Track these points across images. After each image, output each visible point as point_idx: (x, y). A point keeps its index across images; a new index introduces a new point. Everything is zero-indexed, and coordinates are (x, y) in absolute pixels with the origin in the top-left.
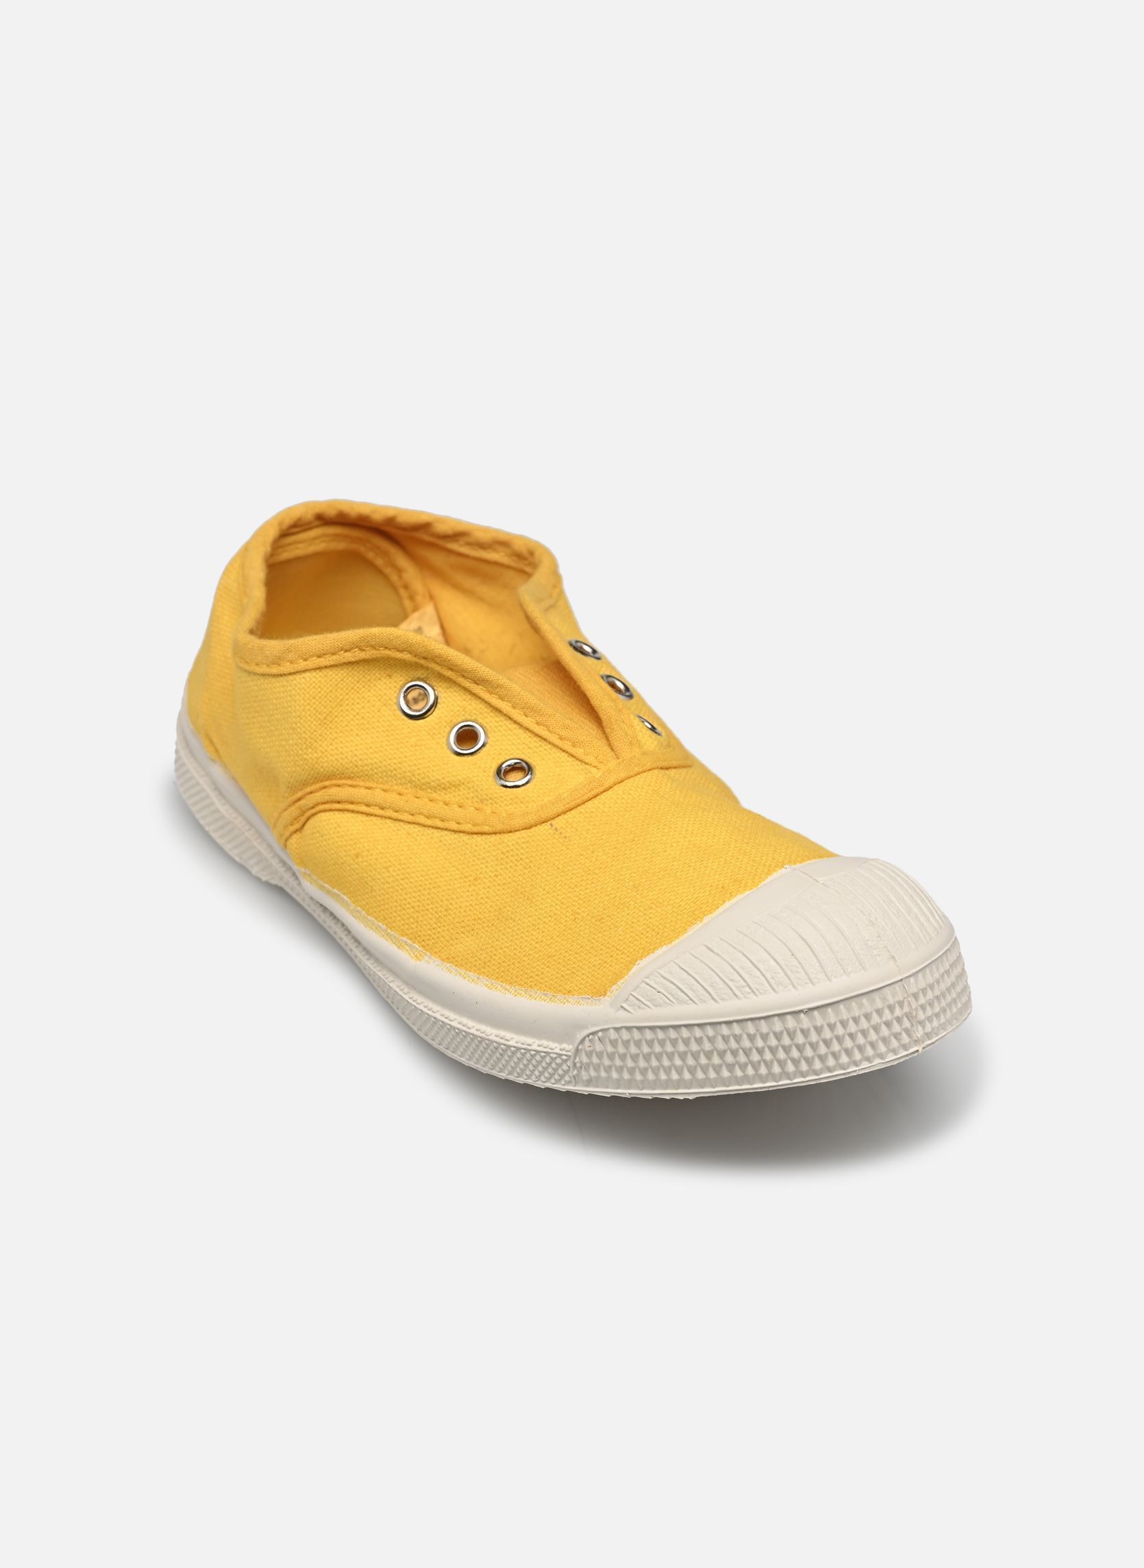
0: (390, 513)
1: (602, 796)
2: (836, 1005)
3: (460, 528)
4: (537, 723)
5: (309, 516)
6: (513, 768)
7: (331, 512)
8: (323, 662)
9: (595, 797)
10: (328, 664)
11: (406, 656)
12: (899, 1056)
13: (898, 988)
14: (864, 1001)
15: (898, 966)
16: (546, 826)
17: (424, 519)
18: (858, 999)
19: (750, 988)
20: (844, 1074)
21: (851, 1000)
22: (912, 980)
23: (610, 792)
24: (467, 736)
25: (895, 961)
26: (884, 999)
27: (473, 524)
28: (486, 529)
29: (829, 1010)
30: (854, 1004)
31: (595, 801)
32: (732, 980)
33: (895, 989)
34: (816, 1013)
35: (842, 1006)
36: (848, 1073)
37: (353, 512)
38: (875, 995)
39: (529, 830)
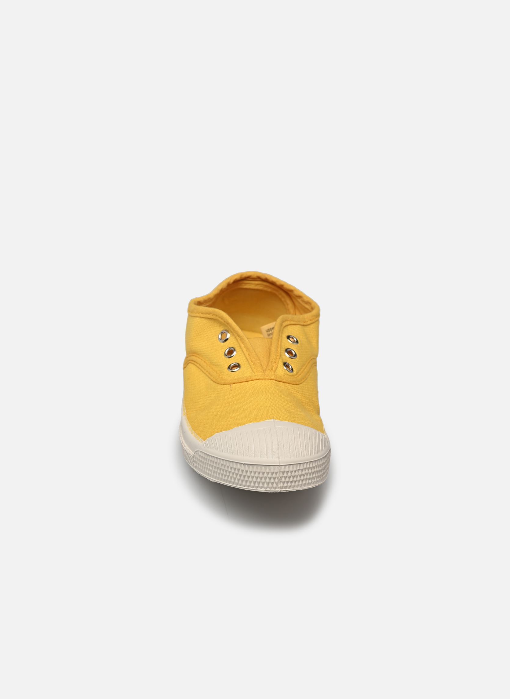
0: (282, 283)
1: (249, 382)
2: (254, 465)
3: (300, 294)
4: (248, 354)
5: (255, 276)
6: (235, 366)
7: (263, 277)
8: (202, 316)
9: (247, 381)
10: (204, 317)
11: (222, 321)
12: (271, 490)
13: (276, 468)
14: (263, 467)
15: (279, 461)
16: (229, 386)
17: (292, 288)
18: (261, 466)
19: (232, 451)
20: (252, 489)
21: (259, 466)
22: (283, 467)
23: (252, 382)
24: (230, 352)
25: (279, 459)
26: (270, 469)
27: (305, 294)
28: (307, 297)
29: (251, 466)
30: (259, 467)
31: (247, 383)
32: (229, 447)
33: (275, 467)
34: (246, 466)
35: (255, 467)
36: (253, 489)
37: (271, 279)
38: (267, 467)
39: (225, 385)
